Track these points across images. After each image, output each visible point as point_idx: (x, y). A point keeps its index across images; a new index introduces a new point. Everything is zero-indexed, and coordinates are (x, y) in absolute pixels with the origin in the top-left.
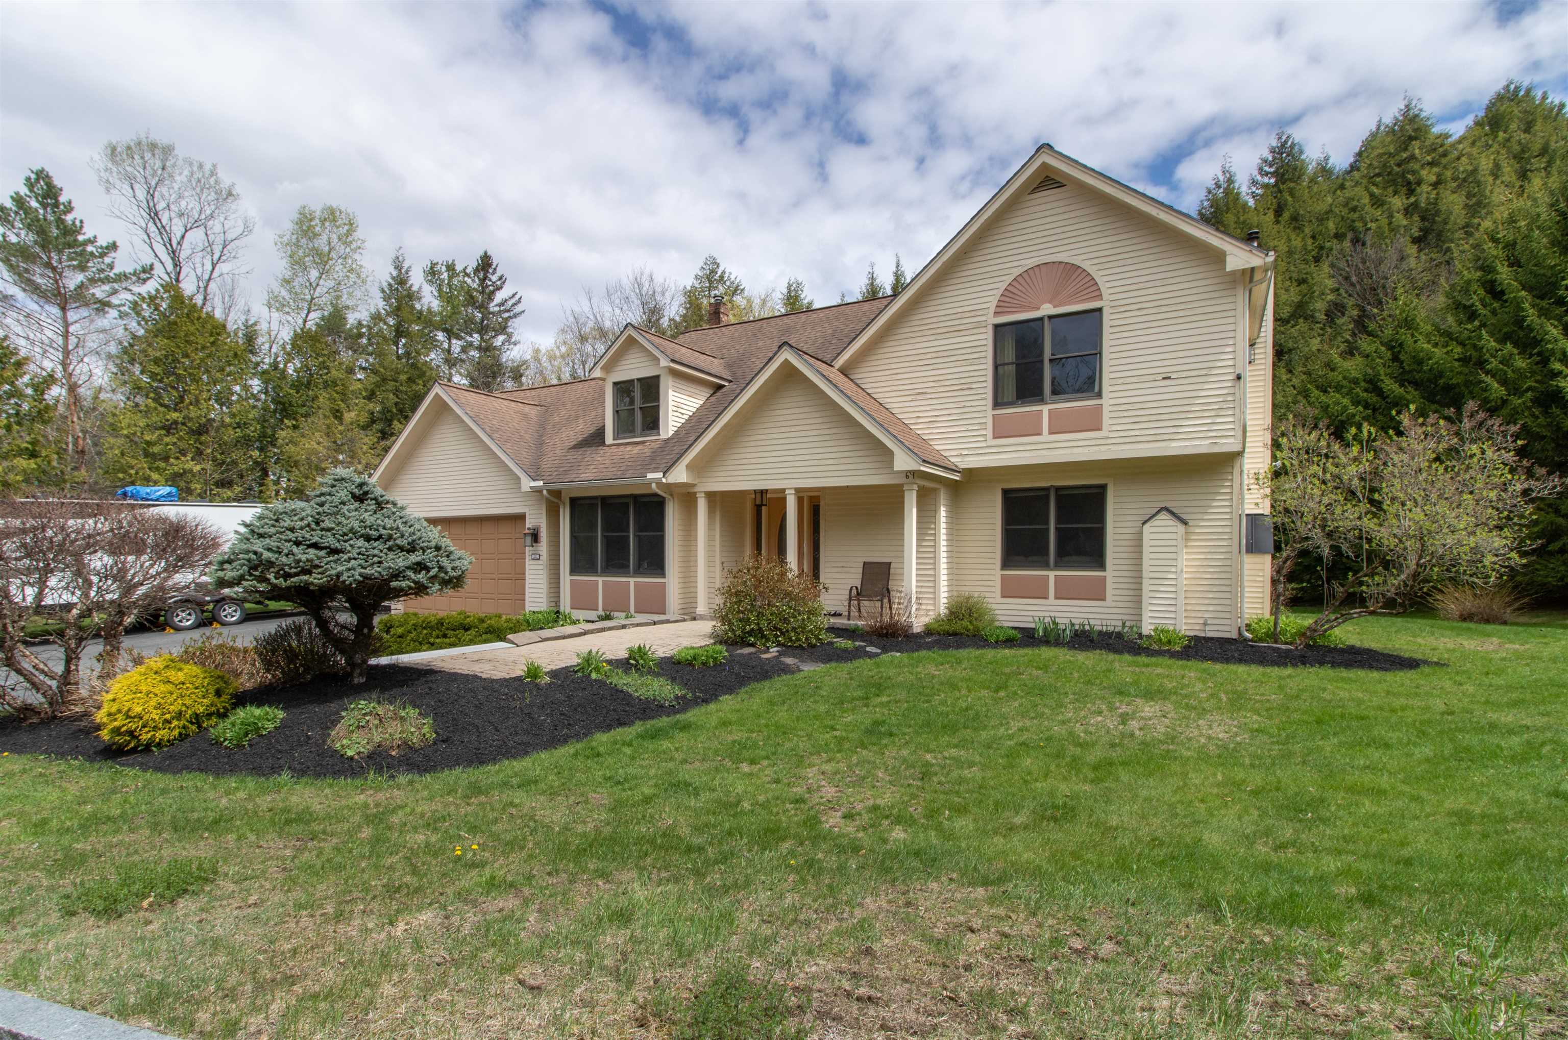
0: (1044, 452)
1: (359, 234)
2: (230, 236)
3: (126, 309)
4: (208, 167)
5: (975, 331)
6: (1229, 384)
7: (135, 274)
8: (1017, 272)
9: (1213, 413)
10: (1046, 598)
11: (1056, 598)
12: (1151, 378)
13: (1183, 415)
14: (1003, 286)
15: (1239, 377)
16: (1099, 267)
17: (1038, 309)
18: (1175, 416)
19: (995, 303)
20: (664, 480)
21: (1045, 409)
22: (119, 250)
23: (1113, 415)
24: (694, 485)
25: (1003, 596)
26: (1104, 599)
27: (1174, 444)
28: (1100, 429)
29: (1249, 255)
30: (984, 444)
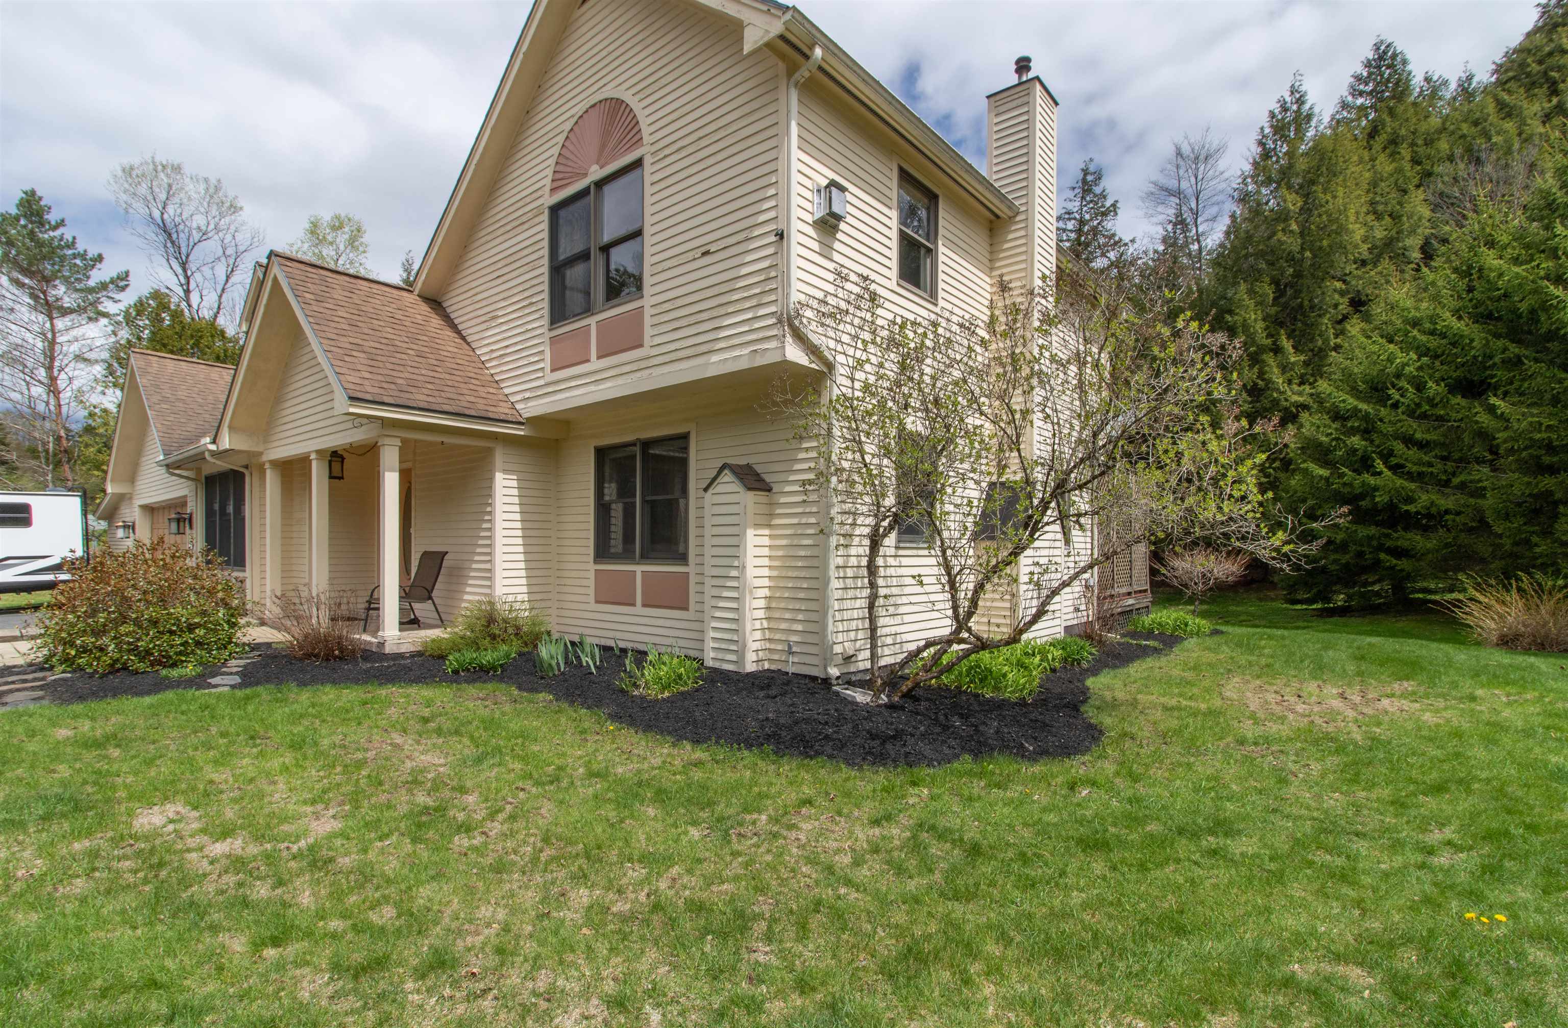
0: (592, 388)
1: (366, 238)
2: (242, 249)
3: (120, 318)
4: (213, 181)
5: (537, 220)
6: (771, 250)
7: (112, 281)
8: (568, 126)
9: (754, 302)
10: (633, 604)
11: (644, 605)
12: (690, 256)
13: (722, 311)
14: (556, 151)
15: (781, 235)
16: (641, 96)
17: (585, 175)
18: (715, 313)
19: (550, 178)
20: (213, 447)
21: (592, 321)
22: (105, 262)
23: (656, 320)
24: (261, 454)
25: (597, 602)
26: (686, 609)
27: (715, 358)
28: (641, 346)
29: (766, 18)
30: (541, 382)
